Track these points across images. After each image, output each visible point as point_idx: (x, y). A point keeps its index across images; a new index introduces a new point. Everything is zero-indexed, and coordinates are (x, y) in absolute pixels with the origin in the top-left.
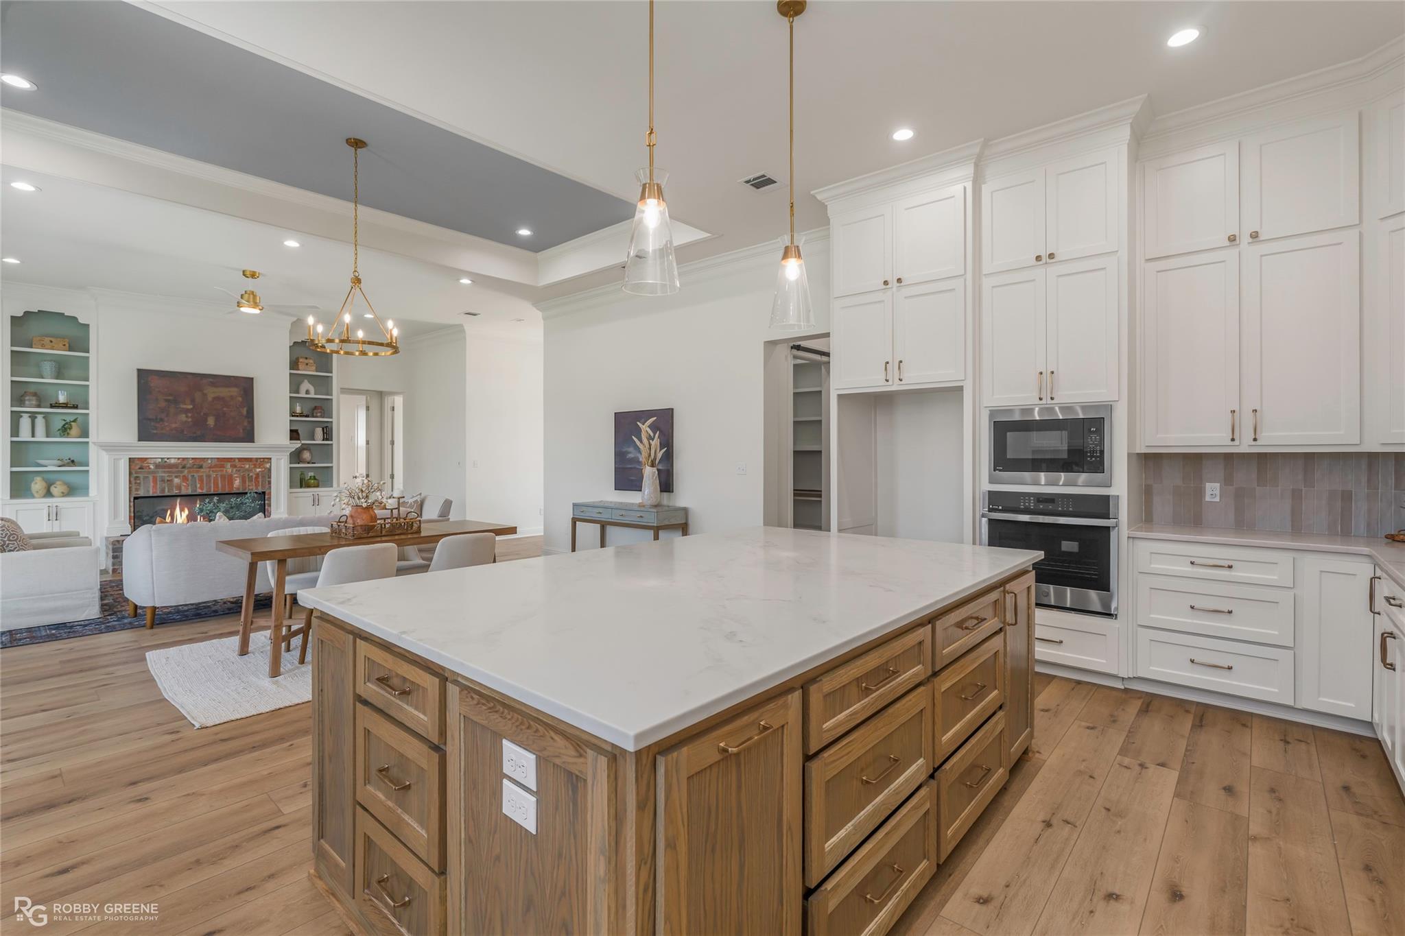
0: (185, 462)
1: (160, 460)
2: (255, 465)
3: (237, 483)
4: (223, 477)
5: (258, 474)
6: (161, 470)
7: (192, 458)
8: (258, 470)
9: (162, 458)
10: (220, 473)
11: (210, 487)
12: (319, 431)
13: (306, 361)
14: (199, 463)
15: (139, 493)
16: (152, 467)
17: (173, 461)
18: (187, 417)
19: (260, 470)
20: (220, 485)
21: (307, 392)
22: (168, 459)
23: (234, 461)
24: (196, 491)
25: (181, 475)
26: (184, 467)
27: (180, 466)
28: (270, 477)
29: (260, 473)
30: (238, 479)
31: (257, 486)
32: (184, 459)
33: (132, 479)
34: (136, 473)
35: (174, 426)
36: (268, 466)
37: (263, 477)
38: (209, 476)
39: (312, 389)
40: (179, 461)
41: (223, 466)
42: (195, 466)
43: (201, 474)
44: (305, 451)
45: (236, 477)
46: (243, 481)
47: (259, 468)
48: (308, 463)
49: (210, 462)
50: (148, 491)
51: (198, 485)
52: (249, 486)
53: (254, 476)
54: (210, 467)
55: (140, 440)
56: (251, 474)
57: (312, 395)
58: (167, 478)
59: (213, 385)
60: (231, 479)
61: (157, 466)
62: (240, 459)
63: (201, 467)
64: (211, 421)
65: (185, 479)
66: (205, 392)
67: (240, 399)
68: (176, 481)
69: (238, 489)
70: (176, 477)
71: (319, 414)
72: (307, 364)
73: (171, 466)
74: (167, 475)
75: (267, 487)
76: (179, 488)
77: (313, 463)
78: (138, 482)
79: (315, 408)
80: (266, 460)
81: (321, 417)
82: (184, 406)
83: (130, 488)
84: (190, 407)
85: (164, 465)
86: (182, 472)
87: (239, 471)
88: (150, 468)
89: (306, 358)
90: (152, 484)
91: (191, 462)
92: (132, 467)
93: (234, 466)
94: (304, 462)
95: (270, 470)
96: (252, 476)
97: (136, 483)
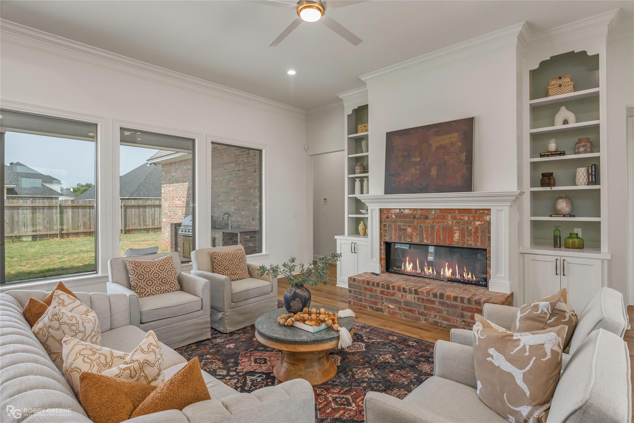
0: (415, 213)
1: (398, 211)
2: (474, 217)
3: (457, 236)
4: (445, 229)
5: (477, 228)
6: (400, 220)
7: (421, 209)
8: (478, 223)
9: (400, 209)
10: (442, 225)
11: (433, 240)
12: (582, 173)
13: (560, 82)
14: (425, 214)
15: (386, 238)
16: (393, 217)
17: (407, 212)
18: (416, 169)
19: (479, 223)
20: (442, 237)
21: (566, 122)
22: (404, 209)
23: (454, 212)
24: (423, 241)
25: (413, 225)
26: (414, 218)
27: (412, 217)
28: (489, 233)
29: (479, 228)
30: (458, 232)
31: (476, 241)
32: (414, 209)
33: (382, 227)
34: (385, 221)
35: (407, 179)
36: (487, 218)
37: (483, 231)
38: (432, 227)
39: (571, 116)
40: (411, 212)
41: (444, 218)
42: (422, 217)
43: (427, 225)
44: (560, 201)
45: (456, 230)
46: (462, 235)
47: (479, 220)
48: (564, 216)
49: (433, 213)
50: (391, 238)
51: (425, 236)
52: (468, 240)
53: (473, 230)
54: (434, 218)
55: (386, 193)
56: (470, 228)
57: (573, 124)
58: (403, 227)
59: (437, 134)
60: (449, 231)
61: (397, 215)
62: (460, 211)
63: (427, 218)
64: (434, 172)
65: (415, 228)
66: (430, 142)
67: (460, 144)
68: (409, 230)
69: (458, 243)
70: (409, 226)
71: (582, 149)
72: (560, 86)
73: (405, 216)
74: (403, 224)
75: (487, 243)
76: (411, 237)
77: (571, 216)
78: (385, 229)
79: (580, 141)
80: (486, 212)
81: (585, 152)
82: (414, 160)
83: (381, 234)
84: (418, 159)
85: (401, 215)
86: (413, 222)
87: (458, 223)
88: (393, 218)
89: (560, 78)
90: (393, 232)
91: (419, 213)
92: (382, 216)
93: (454, 218)
94: (557, 213)
95: (489, 223)
96: (471, 230)
97: (384, 230)
